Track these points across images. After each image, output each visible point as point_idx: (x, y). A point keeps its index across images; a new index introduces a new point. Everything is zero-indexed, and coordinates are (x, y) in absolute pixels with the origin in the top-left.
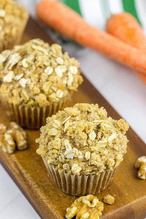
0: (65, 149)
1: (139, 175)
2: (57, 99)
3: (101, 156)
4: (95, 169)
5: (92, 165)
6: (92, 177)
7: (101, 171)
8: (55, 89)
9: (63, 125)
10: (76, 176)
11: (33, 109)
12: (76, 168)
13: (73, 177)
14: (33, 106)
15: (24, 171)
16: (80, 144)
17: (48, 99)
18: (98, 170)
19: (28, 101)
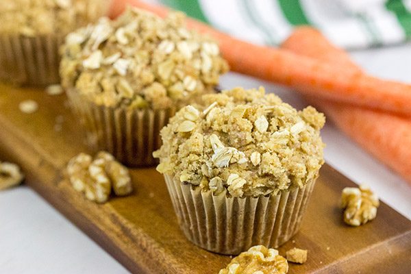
0: (212, 152)
1: (348, 216)
3: (281, 159)
4: (271, 183)
5: (266, 175)
6: (266, 201)
7: (281, 187)
8: (181, 74)
9: (205, 118)
10: (236, 199)
11: (141, 115)
12: (236, 181)
13: (229, 202)
14: (140, 108)
15: (130, 226)
16: (240, 141)
17: (169, 94)
18: (276, 187)
19: (131, 101)
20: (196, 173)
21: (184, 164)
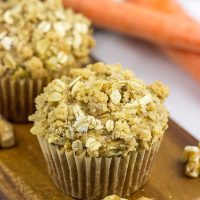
0: (75, 119)
1: (188, 169)
2: (59, 66)
3: (130, 126)
4: (122, 146)
5: (118, 139)
6: (118, 160)
7: (131, 149)
8: (55, 50)
9: (70, 89)
11: (22, 82)
13: (88, 161)
14: (22, 77)
15: (11, 174)
16: (97, 110)
17: (45, 66)
18: (127, 149)
19: (14, 71)
20: (61, 136)
21: (52, 129)
